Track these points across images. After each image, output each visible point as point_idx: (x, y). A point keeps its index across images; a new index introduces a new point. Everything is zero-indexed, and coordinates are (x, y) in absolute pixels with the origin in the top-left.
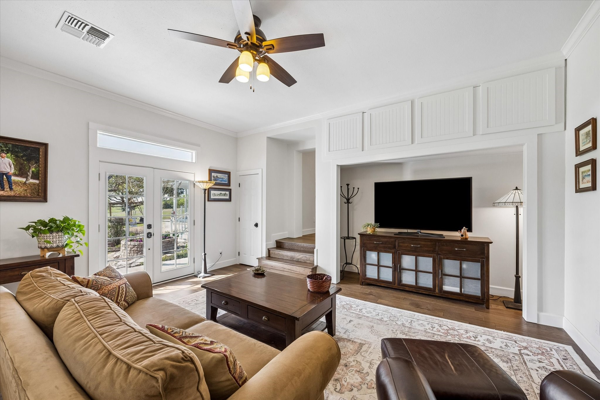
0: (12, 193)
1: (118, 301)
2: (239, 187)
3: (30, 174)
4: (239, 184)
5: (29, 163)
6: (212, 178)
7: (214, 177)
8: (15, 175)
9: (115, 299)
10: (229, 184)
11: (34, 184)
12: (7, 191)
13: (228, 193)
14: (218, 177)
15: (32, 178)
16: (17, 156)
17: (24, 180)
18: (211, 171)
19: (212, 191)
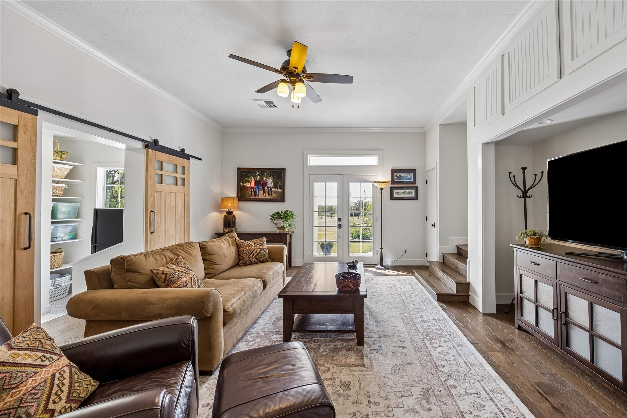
0: (272, 198)
1: (250, 257)
2: (426, 184)
3: (279, 187)
4: (426, 180)
5: (278, 180)
6: (395, 178)
7: (396, 176)
8: (273, 188)
9: (248, 255)
10: (415, 182)
11: (280, 192)
12: (270, 196)
13: (413, 191)
14: (401, 176)
15: (280, 189)
16: (274, 178)
17: (276, 190)
18: (393, 171)
19: (394, 190)
